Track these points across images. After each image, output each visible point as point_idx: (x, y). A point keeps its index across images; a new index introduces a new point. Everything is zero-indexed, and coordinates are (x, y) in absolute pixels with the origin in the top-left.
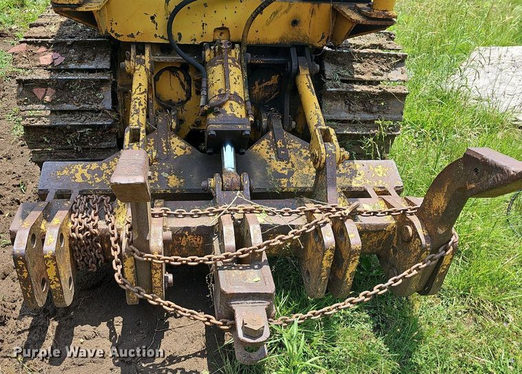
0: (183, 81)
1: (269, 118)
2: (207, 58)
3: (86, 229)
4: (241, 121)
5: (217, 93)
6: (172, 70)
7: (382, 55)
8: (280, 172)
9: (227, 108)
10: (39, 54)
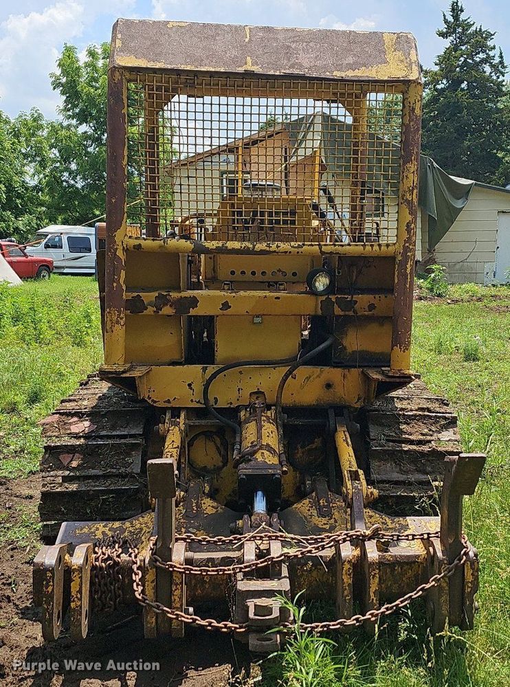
0: (219, 445)
1: (314, 481)
2: (243, 418)
3: (110, 558)
4: (272, 466)
5: (250, 445)
6: (208, 435)
7: (430, 417)
8: (321, 527)
9: (258, 456)
10: (71, 424)
